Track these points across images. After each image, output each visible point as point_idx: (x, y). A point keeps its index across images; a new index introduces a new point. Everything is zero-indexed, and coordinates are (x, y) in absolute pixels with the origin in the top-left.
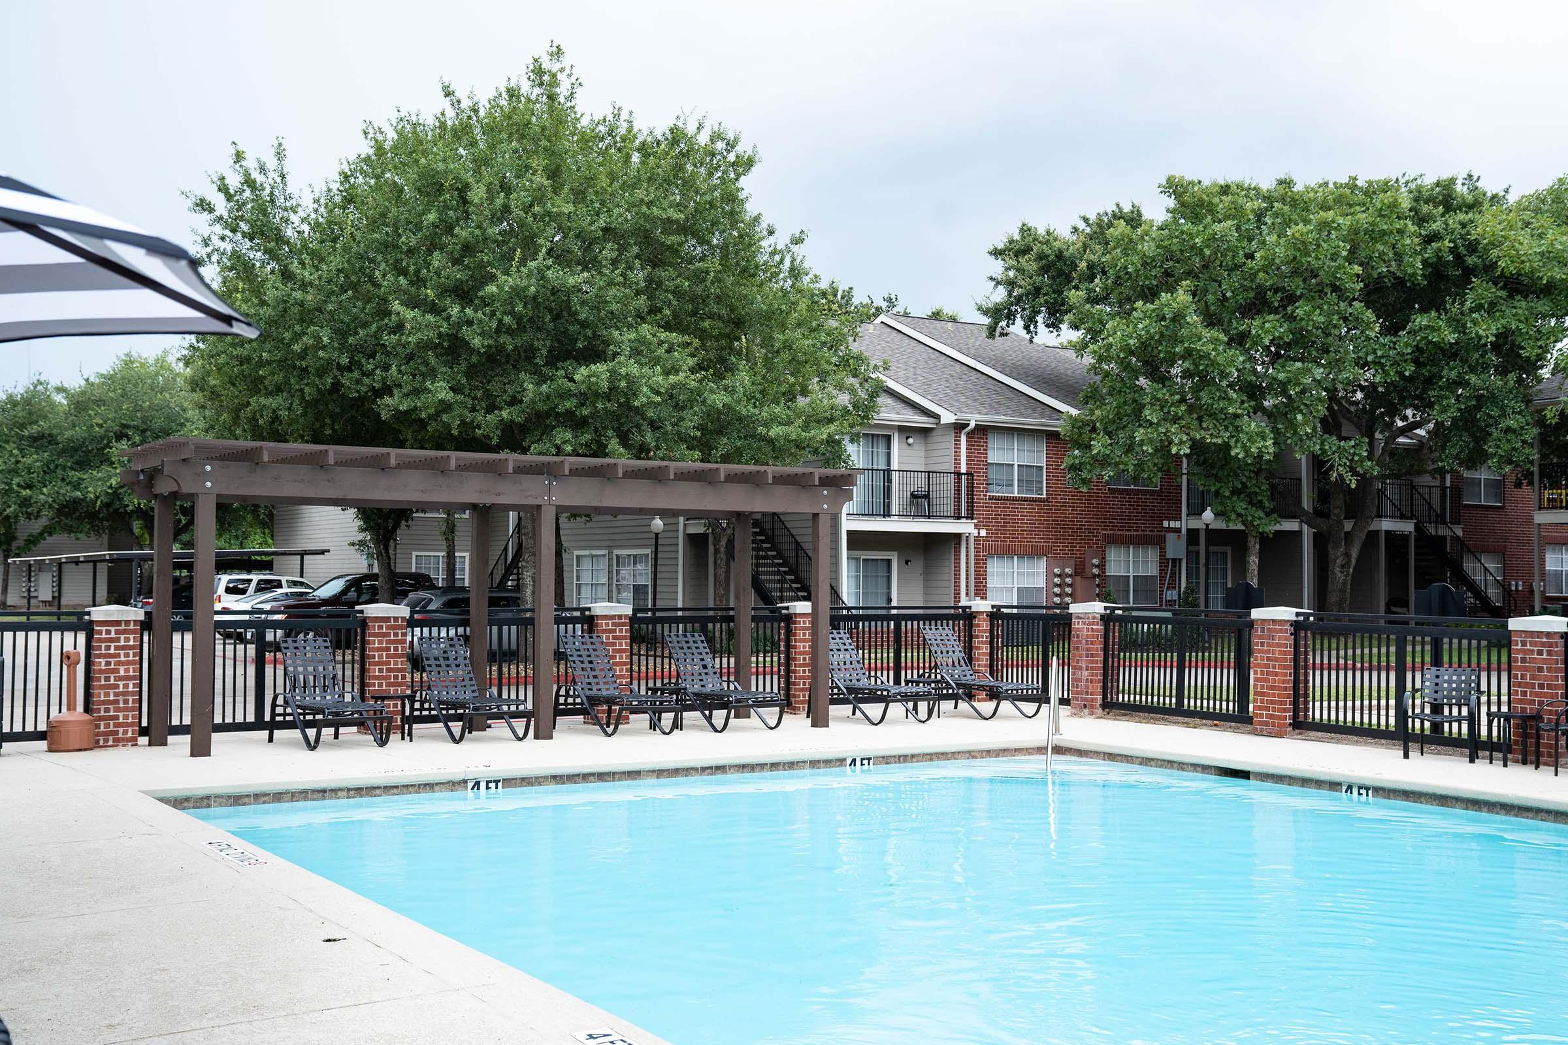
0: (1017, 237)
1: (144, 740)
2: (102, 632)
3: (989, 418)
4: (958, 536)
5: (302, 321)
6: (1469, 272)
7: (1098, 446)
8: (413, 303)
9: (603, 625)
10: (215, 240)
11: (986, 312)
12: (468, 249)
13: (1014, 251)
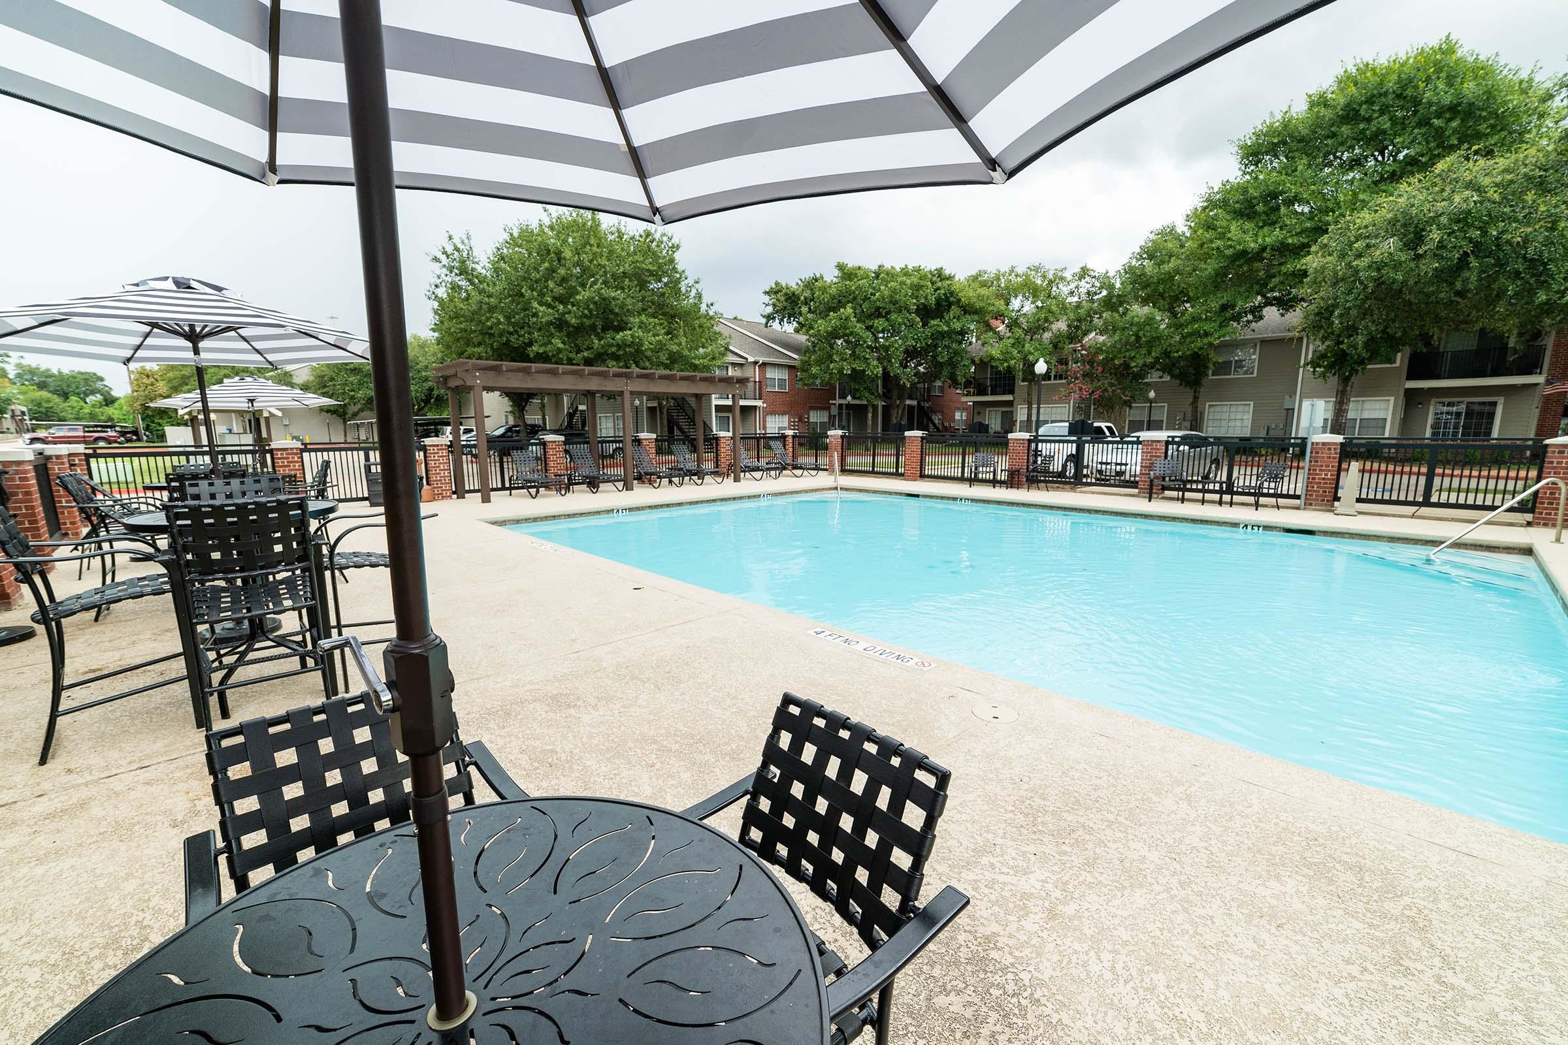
0: (774, 286)
1: (455, 496)
2: (431, 450)
3: (767, 360)
4: (755, 407)
5: (489, 311)
6: (950, 305)
7: (814, 370)
8: (541, 304)
9: (645, 443)
10: (443, 276)
11: (764, 317)
12: (564, 280)
13: (773, 292)
